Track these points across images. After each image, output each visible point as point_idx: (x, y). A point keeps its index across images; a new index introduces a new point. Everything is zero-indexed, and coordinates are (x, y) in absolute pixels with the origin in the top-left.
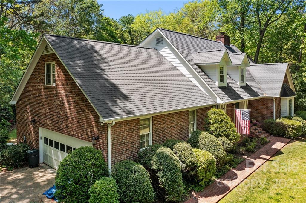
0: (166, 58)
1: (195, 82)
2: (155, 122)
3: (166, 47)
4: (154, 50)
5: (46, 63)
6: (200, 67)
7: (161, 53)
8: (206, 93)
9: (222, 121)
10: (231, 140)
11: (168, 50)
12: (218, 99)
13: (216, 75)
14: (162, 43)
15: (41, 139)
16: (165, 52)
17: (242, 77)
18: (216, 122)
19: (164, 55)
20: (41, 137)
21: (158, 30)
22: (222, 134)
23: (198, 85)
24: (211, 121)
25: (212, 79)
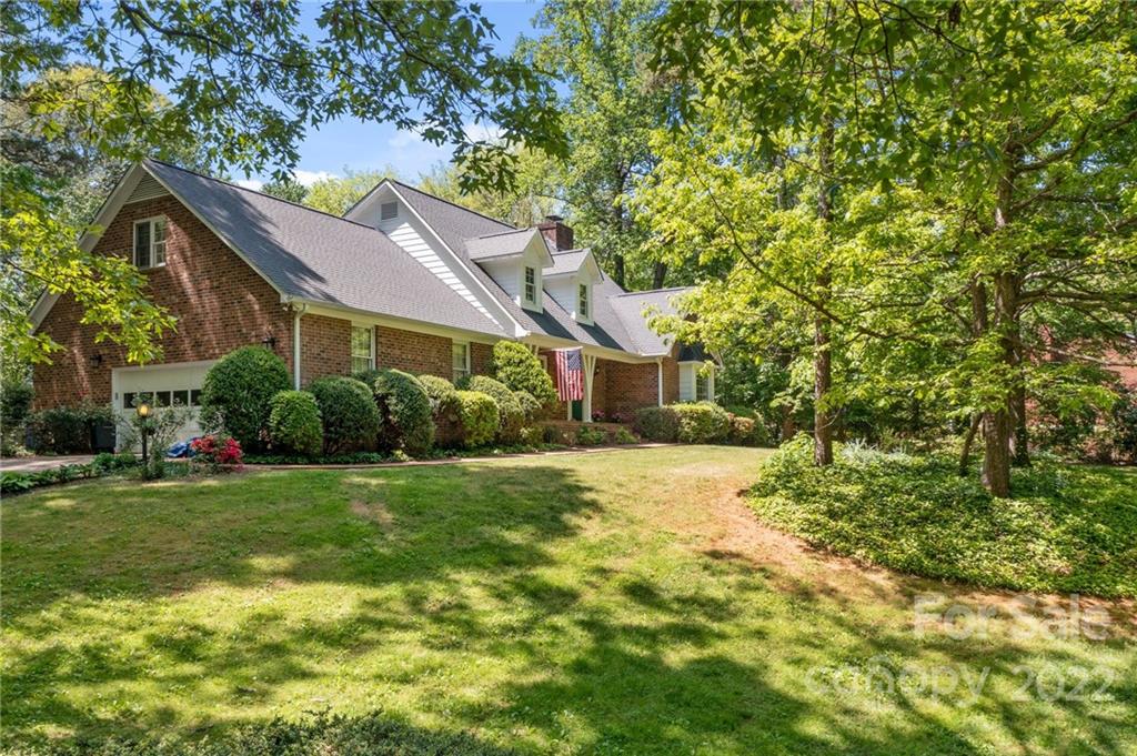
0: (406, 249)
1: (471, 298)
2: (381, 340)
3: (406, 225)
4: (377, 232)
5: (136, 222)
6: (481, 266)
7: (394, 239)
8: (494, 321)
9: (521, 361)
10: (538, 397)
11: (412, 230)
12: (518, 326)
13: (517, 283)
14: (395, 215)
15: (117, 398)
16: (404, 236)
17: (583, 304)
18: (509, 363)
19: (401, 244)
20: (117, 395)
21: (388, 183)
22: (520, 386)
23: (477, 304)
24: (499, 363)
25: (509, 292)
